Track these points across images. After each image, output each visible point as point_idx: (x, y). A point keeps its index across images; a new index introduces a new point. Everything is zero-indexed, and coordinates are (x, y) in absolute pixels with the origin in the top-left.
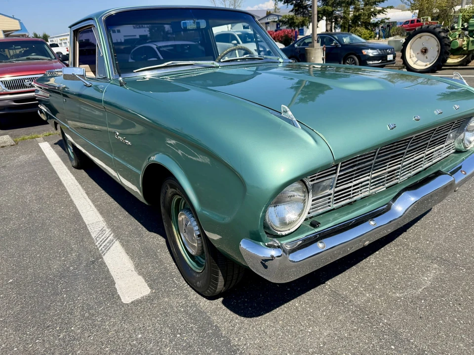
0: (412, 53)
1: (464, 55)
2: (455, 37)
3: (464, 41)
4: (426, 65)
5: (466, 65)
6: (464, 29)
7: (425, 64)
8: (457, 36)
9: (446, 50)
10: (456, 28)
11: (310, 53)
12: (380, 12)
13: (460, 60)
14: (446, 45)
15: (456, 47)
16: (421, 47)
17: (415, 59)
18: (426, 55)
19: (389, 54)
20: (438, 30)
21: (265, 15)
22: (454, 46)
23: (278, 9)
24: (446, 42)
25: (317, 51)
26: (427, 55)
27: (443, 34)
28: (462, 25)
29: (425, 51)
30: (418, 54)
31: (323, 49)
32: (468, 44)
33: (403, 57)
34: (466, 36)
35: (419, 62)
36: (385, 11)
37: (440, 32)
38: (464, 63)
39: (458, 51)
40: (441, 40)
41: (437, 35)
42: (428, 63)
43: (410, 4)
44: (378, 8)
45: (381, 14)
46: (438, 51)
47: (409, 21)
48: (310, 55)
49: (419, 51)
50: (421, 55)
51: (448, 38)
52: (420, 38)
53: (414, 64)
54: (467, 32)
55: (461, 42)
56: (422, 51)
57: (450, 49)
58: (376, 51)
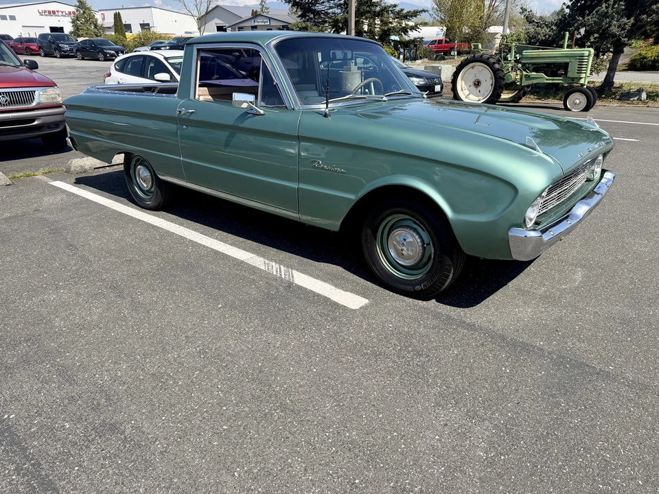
0: (464, 85)
1: (516, 90)
2: (508, 70)
3: (517, 75)
4: (479, 100)
5: (517, 102)
6: (517, 61)
7: (477, 98)
8: (510, 69)
9: (500, 84)
10: (509, 59)
11: (346, 78)
12: (412, 28)
13: (511, 95)
14: (501, 78)
15: (510, 81)
16: (472, 79)
17: (467, 92)
18: (479, 89)
19: (436, 84)
20: (492, 60)
22: (508, 79)
23: (267, 9)
24: (501, 74)
26: (480, 88)
27: (497, 66)
28: (515, 57)
29: (477, 84)
30: (470, 86)
31: (361, 74)
32: (521, 79)
33: (454, 89)
34: (519, 69)
35: (471, 96)
36: (418, 28)
37: (494, 63)
38: (516, 99)
39: (511, 86)
40: (495, 71)
41: (491, 66)
42: (481, 98)
44: (411, 24)
45: (414, 31)
46: (492, 85)
47: (436, 41)
48: (346, 80)
49: (472, 84)
50: (473, 87)
51: (503, 71)
52: (473, 68)
53: (466, 97)
54: (520, 65)
55: (514, 76)
56: (475, 84)
57: (504, 83)
58: (422, 79)
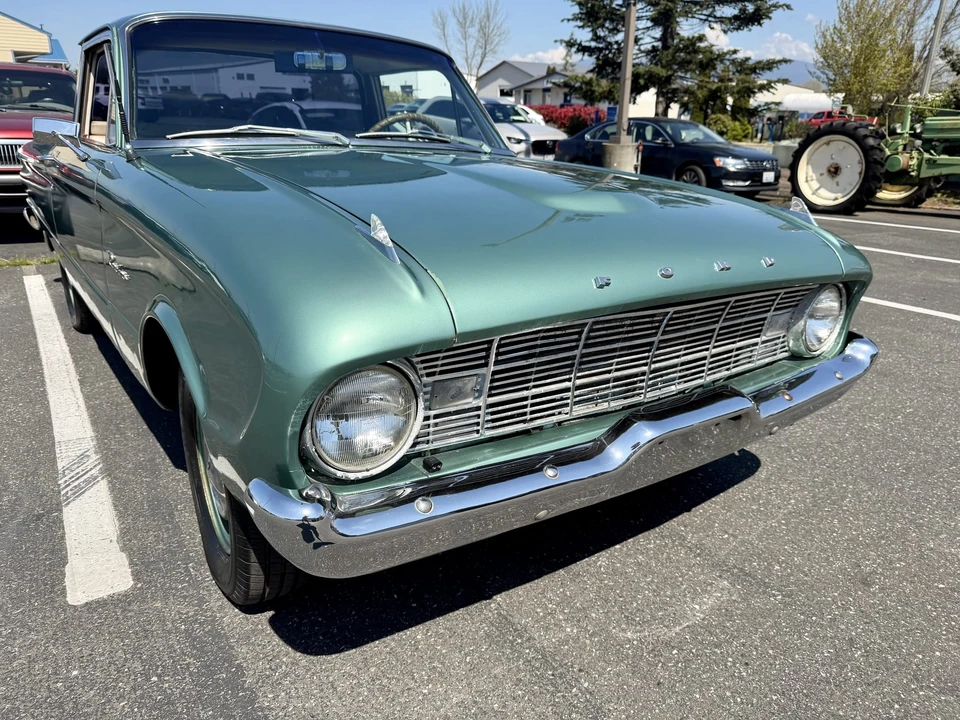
0: (811, 173)
1: (913, 186)
2: (897, 149)
3: (912, 158)
4: (836, 199)
5: (916, 207)
6: (915, 136)
7: (833, 196)
8: (900, 148)
9: (876, 173)
10: (899, 131)
11: (611, 154)
12: (762, 88)
13: (904, 195)
14: (876, 162)
15: (897, 169)
16: (828, 163)
17: (815, 185)
18: (836, 180)
19: (766, 170)
20: (862, 132)
21: (544, 73)
22: (892, 166)
23: (573, 65)
24: (877, 156)
25: (624, 151)
26: (838, 179)
27: (871, 141)
28: (912, 128)
29: (835, 171)
30: (822, 175)
31: (638, 148)
32: (919, 165)
33: (793, 179)
34: (918, 149)
35: (823, 192)
36: (772, 87)
37: (866, 136)
38: (912, 203)
39: (900, 177)
40: (867, 151)
41: (860, 141)
42: (840, 195)
43: (826, 80)
44: (761, 81)
45: (765, 92)
46: (860, 173)
47: (823, 113)
48: (610, 158)
49: (825, 171)
50: (826, 176)
51: (882, 150)
52: (828, 143)
53: (814, 194)
54: (918, 142)
55: (907, 160)
56: (829, 171)
57: (883, 171)
58: (740, 161)
